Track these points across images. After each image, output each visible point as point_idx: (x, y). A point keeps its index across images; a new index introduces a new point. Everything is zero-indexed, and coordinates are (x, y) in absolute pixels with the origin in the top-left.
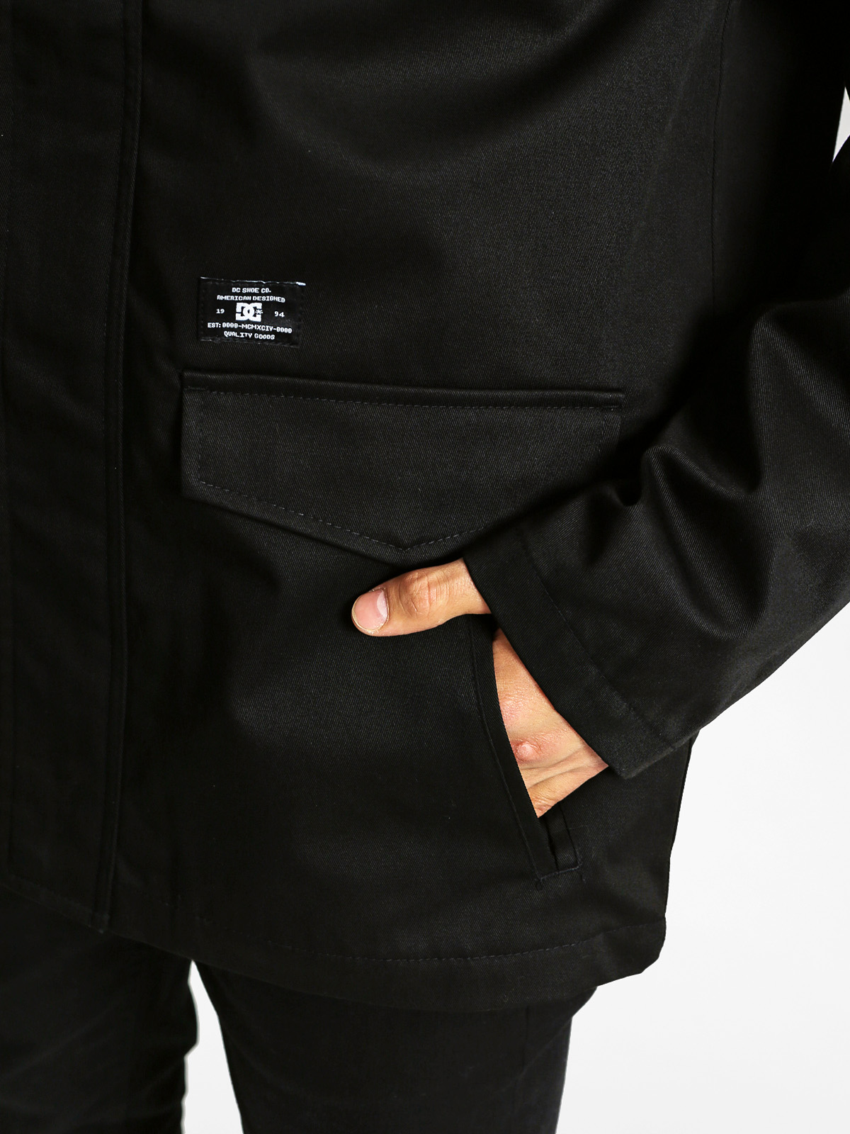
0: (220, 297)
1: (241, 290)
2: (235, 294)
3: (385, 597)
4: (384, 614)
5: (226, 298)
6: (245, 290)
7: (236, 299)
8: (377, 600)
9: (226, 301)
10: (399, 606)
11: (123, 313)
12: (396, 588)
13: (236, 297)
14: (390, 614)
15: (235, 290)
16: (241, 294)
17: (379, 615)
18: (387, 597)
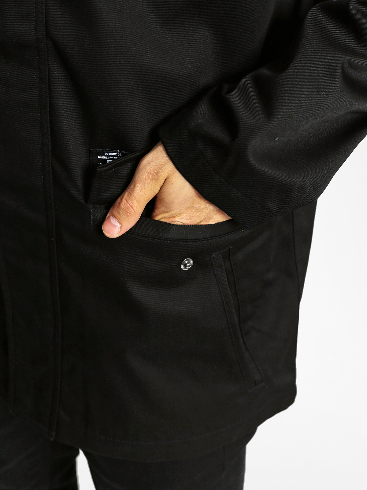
0: (99, 157)
1: (109, 154)
2: (106, 156)
3: (114, 217)
4: (118, 225)
5: (102, 157)
6: (111, 154)
7: (107, 158)
8: (111, 221)
9: (102, 159)
10: (122, 217)
11: (51, 171)
12: (115, 211)
13: (107, 157)
14: (120, 223)
15: (106, 154)
16: (109, 156)
17: (115, 226)
18: (114, 216)
